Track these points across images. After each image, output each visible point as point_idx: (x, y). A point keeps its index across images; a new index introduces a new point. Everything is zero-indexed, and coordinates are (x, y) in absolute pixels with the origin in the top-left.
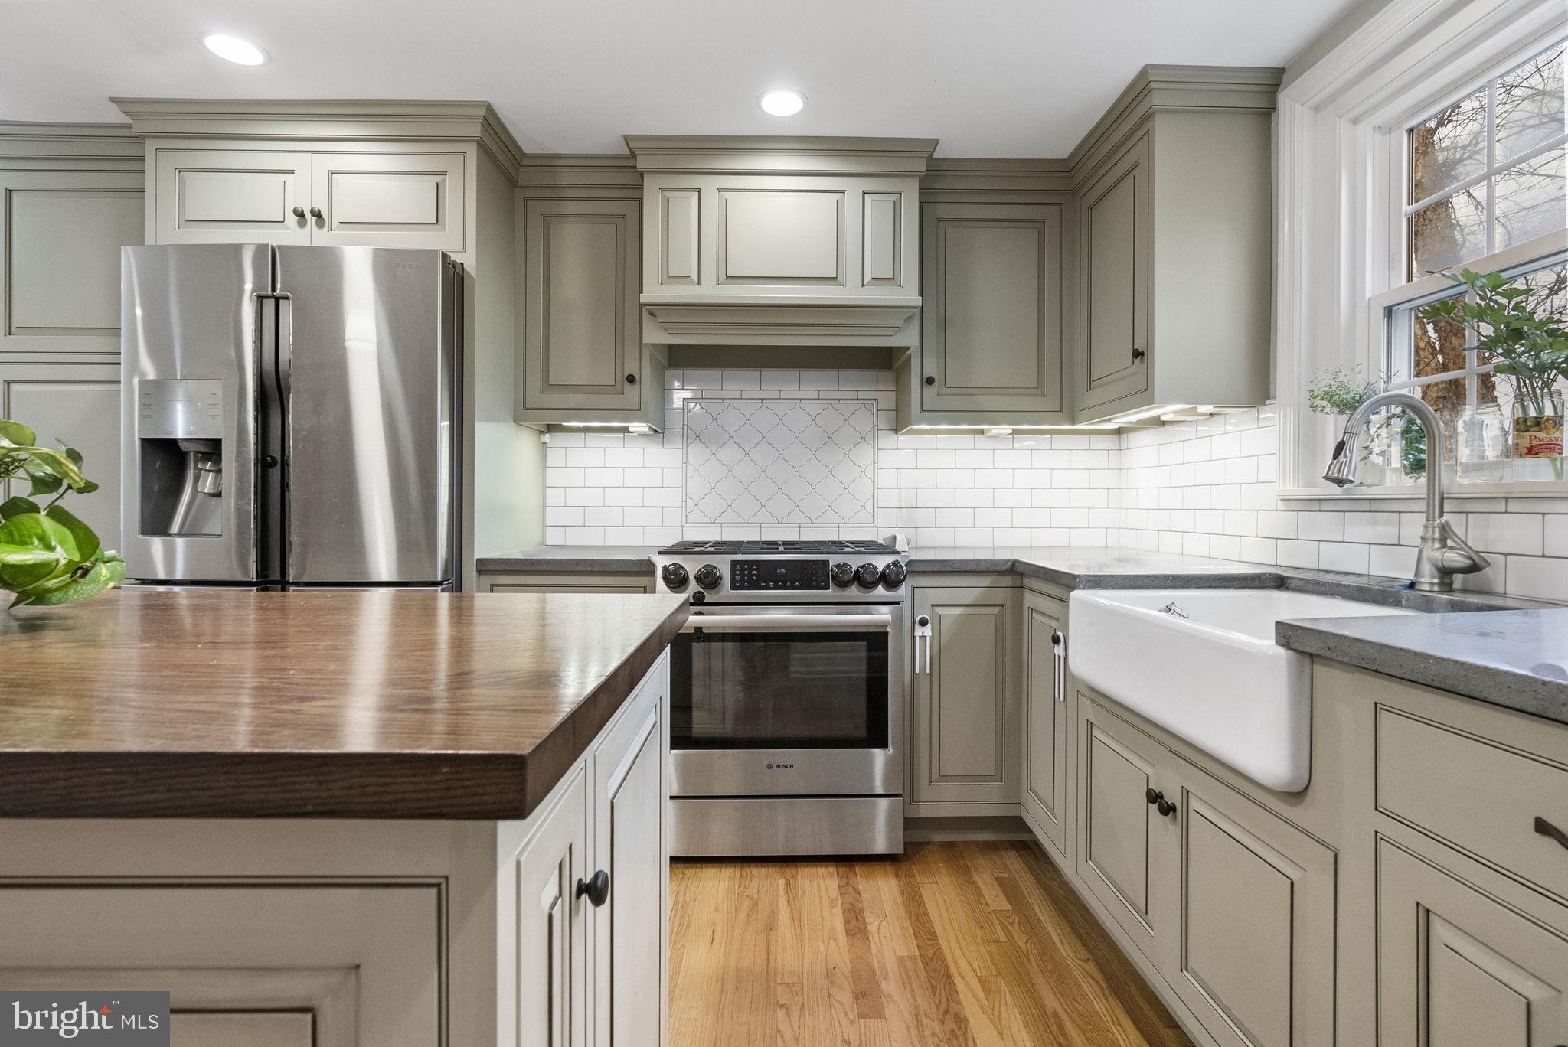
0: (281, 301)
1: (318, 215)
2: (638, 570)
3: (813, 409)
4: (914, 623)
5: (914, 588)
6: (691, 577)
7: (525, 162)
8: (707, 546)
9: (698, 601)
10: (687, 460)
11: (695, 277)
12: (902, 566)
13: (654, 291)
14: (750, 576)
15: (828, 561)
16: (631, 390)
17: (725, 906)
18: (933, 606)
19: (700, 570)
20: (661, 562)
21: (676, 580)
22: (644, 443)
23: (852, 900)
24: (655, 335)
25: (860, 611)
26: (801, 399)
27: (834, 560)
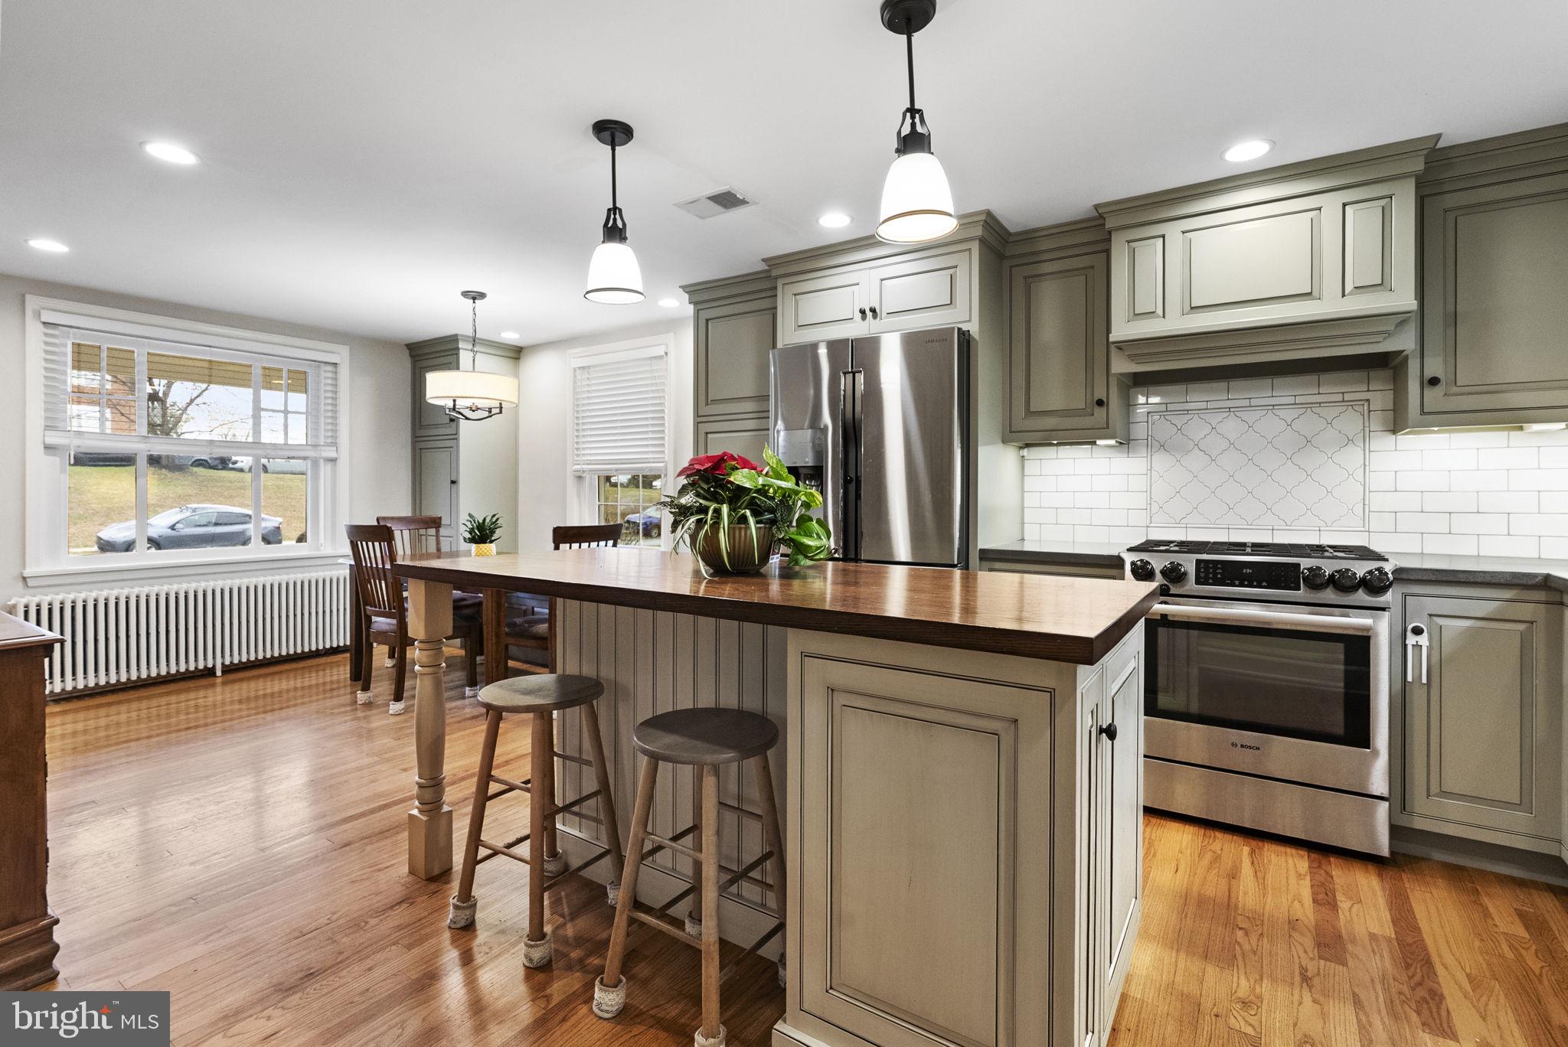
0: (856, 374)
1: (873, 310)
2: (1109, 563)
3: (1288, 414)
4: (1405, 630)
5: (1405, 595)
6: (1157, 572)
7: (1011, 239)
8: (1172, 545)
9: (1163, 592)
10: (1151, 467)
11: (1160, 312)
12: (1386, 574)
13: (1122, 329)
14: (1215, 574)
15: (1300, 564)
16: (1100, 412)
17: (1189, 851)
18: (1430, 615)
19: (1165, 566)
20: (1129, 558)
21: (1143, 572)
22: (1109, 453)
23: (1323, 880)
24: (1121, 366)
25: (1337, 613)
26: (1273, 406)
27: (1305, 563)
